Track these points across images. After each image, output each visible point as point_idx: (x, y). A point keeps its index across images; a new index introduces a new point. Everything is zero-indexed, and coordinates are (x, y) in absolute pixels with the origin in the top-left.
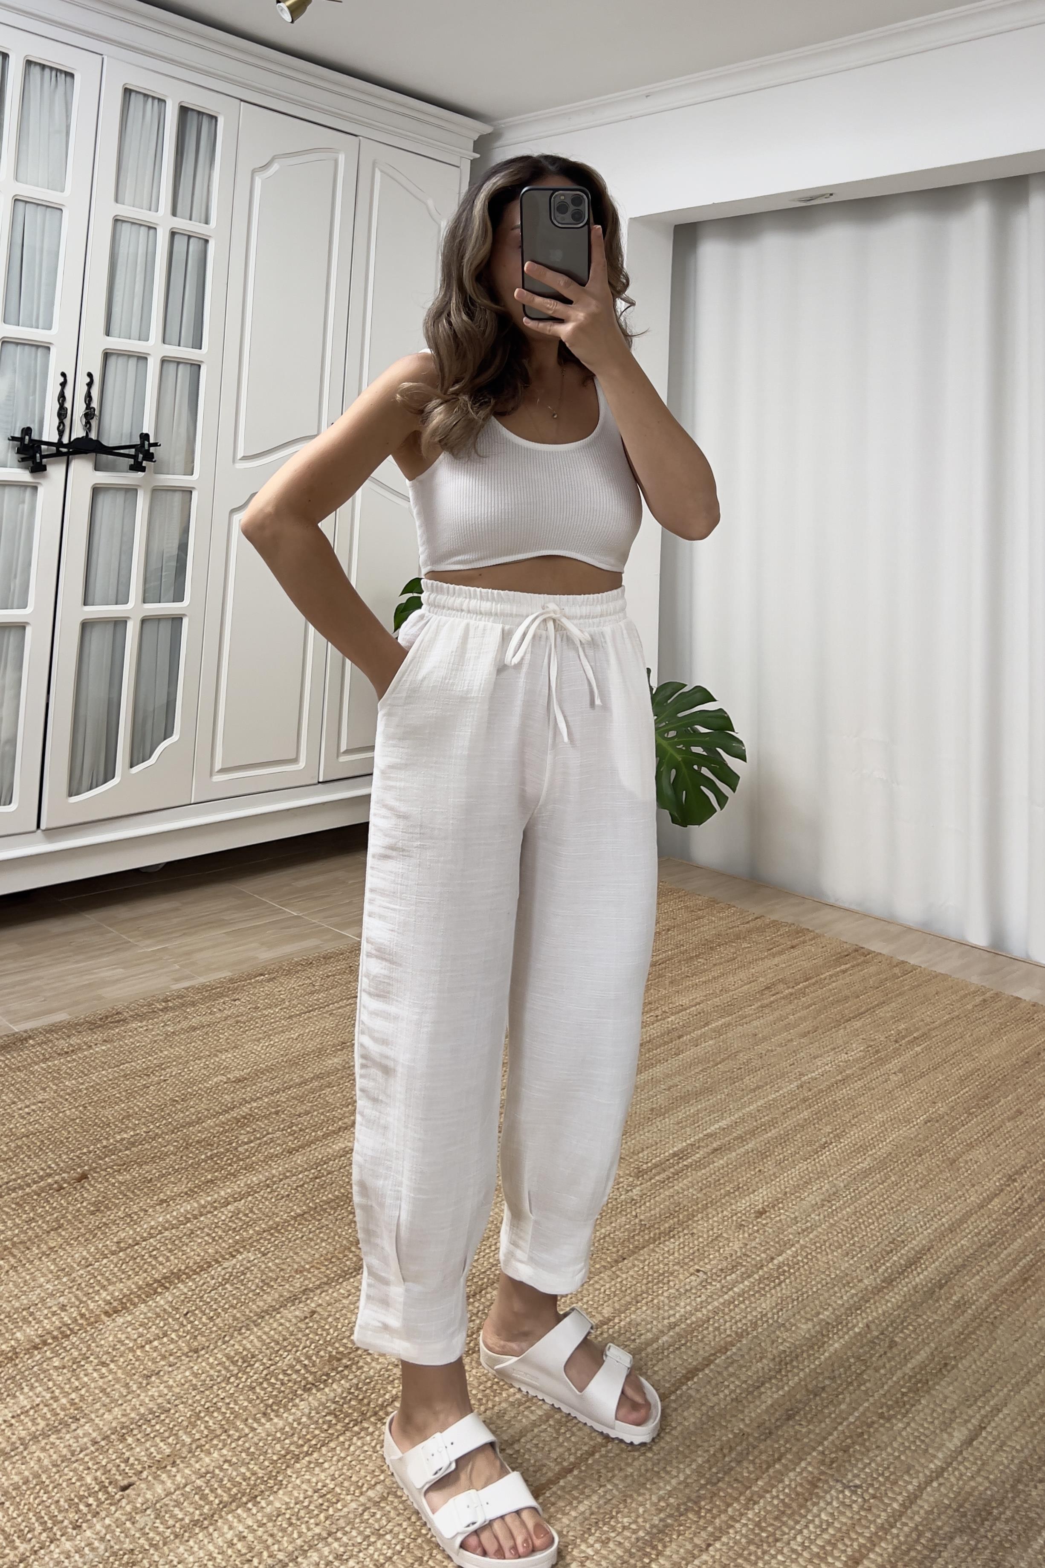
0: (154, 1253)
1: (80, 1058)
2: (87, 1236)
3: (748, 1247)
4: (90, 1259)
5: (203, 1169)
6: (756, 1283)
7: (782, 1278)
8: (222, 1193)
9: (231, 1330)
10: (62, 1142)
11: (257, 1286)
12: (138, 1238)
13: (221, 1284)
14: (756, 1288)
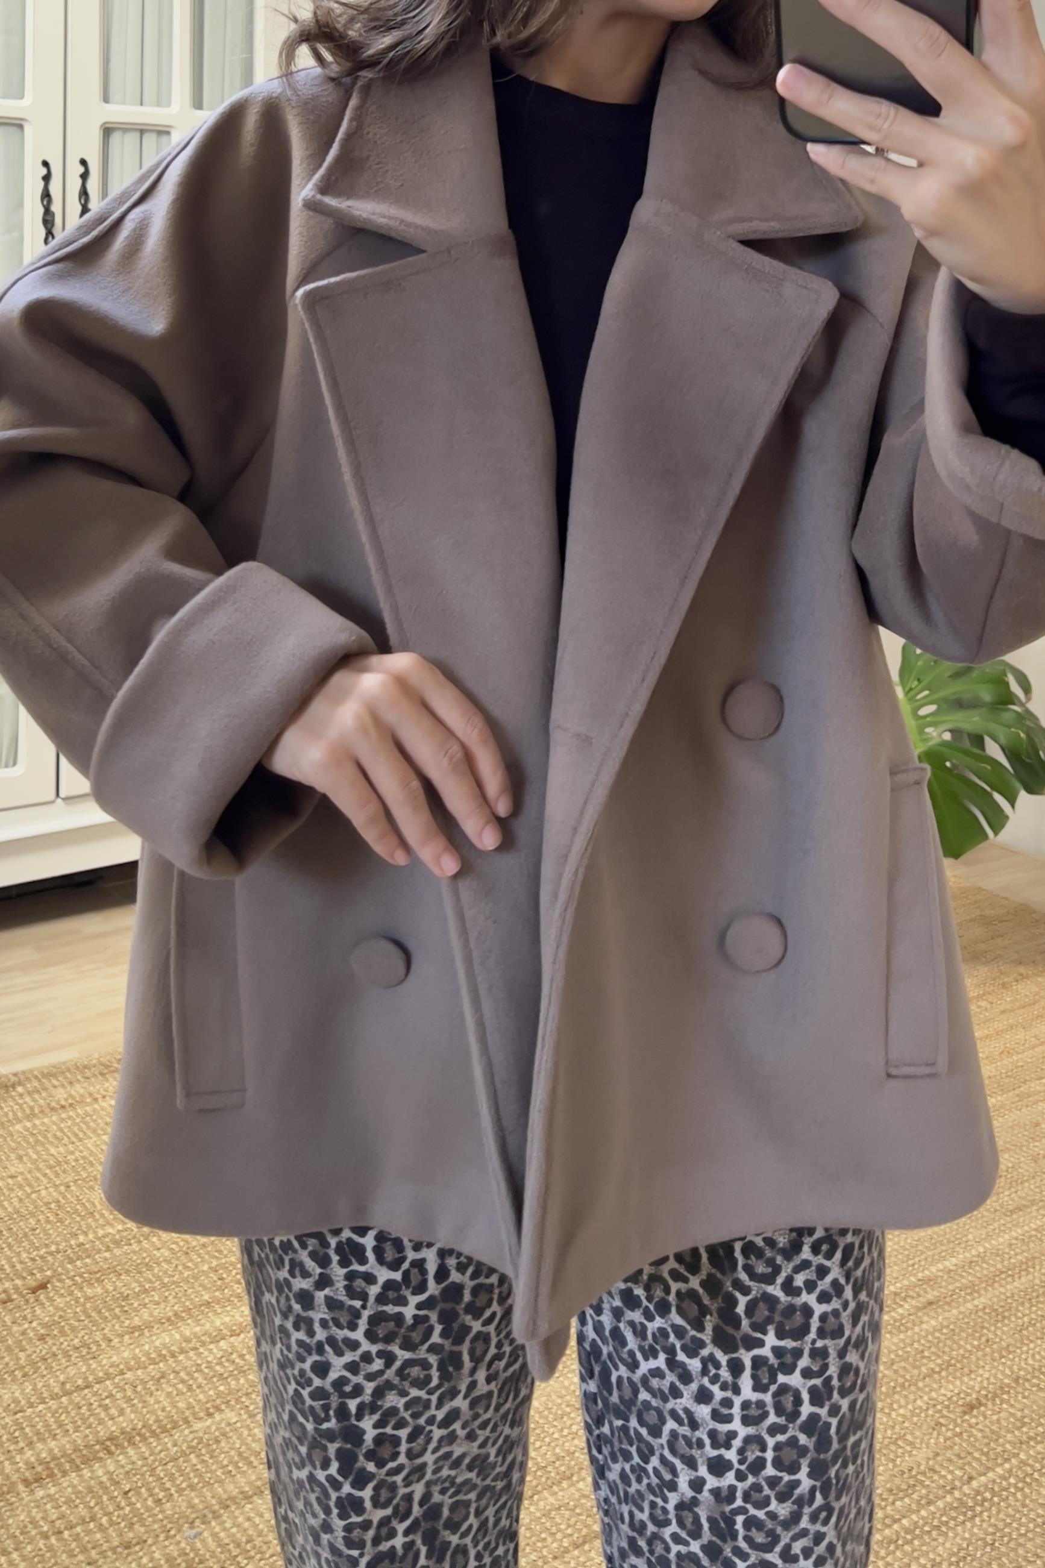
0: (107, 1401)
1: (78, 1115)
2: (26, 1370)
3: (939, 1458)
4: (23, 1403)
5: (201, 1285)
6: (938, 1515)
7: (978, 1509)
8: (218, 1323)
9: (181, 1521)
10: (26, 1235)
11: (231, 1462)
12: (91, 1378)
13: (184, 1454)
14: (935, 1523)
